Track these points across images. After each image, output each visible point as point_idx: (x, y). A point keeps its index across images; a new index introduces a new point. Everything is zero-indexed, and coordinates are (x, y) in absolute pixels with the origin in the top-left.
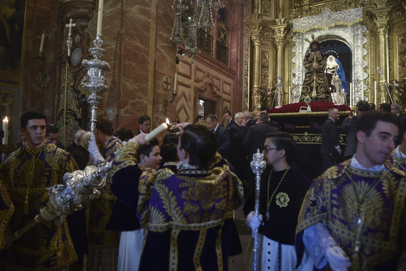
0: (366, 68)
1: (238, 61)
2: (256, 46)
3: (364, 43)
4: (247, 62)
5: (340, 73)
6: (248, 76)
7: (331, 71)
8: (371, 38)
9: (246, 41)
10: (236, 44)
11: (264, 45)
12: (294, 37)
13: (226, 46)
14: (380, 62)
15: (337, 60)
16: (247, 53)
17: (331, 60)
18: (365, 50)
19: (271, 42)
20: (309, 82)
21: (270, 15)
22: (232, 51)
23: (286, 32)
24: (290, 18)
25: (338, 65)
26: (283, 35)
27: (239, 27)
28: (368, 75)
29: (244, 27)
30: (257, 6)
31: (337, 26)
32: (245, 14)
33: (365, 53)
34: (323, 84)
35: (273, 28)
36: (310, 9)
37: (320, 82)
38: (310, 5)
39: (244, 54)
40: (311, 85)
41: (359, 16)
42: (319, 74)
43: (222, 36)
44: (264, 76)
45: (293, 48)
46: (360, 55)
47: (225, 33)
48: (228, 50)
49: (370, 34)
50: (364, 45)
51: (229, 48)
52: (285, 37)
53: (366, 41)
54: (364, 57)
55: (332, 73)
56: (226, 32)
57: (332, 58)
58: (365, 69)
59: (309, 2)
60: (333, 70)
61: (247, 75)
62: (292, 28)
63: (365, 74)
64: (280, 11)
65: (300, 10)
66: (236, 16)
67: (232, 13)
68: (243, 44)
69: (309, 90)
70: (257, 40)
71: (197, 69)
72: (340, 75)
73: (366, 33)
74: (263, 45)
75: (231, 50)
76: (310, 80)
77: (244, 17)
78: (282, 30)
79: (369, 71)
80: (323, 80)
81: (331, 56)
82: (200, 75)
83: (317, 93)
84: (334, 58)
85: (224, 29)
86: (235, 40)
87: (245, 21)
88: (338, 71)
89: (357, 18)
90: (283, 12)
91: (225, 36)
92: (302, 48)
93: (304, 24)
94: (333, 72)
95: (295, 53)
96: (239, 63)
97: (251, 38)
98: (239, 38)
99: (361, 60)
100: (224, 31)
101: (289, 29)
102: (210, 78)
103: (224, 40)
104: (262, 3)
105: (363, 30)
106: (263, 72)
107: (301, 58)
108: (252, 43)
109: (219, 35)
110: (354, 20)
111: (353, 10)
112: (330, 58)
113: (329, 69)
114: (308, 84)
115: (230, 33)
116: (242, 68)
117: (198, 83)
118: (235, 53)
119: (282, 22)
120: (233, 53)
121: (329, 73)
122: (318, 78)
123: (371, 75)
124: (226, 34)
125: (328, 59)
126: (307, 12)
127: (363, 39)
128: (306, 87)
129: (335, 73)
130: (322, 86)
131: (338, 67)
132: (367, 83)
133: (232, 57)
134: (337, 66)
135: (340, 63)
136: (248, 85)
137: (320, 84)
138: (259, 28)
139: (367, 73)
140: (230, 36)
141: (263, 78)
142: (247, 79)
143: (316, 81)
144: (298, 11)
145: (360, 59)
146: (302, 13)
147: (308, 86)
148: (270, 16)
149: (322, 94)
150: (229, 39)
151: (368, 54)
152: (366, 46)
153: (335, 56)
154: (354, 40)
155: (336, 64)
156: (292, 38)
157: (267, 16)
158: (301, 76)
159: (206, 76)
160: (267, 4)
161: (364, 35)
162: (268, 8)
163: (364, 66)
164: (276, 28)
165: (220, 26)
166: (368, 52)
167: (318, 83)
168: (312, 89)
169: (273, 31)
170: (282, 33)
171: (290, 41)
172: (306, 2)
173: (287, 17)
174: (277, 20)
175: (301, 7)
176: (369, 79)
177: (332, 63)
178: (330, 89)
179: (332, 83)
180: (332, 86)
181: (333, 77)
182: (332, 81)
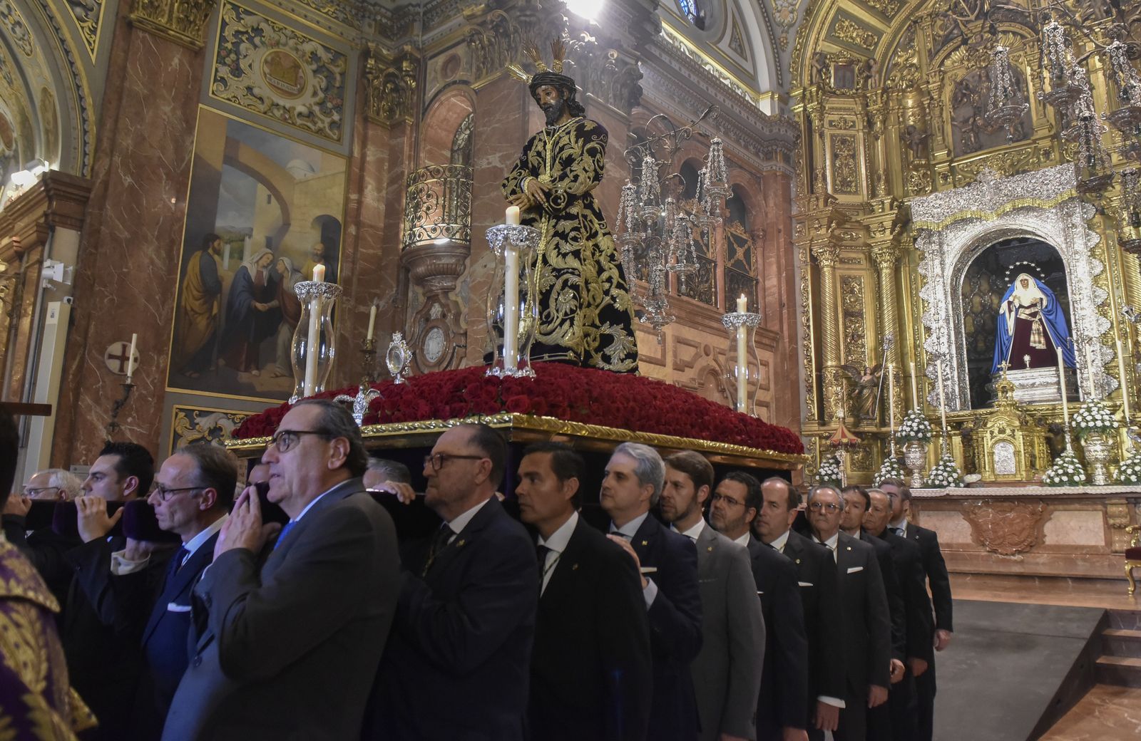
0: (1103, 304)
1: (782, 306)
2: (825, 269)
3: (1092, 244)
4: (804, 307)
5: (1050, 317)
6: (810, 339)
7: (1028, 311)
8: (1108, 232)
9: (800, 257)
10: (774, 268)
11: (848, 263)
12: (919, 240)
13: (752, 274)
14: (1131, 291)
15: (1041, 284)
16: (804, 285)
17: (1025, 284)
18: (1096, 262)
19: (864, 253)
21: (857, 189)
22: (768, 284)
23: (897, 229)
24: (906, 194)
25: (1043, 296)
26: (891, 237)
27: (781, 227)
28: (1112, 324)
29: (794, 225)
30: (820, 175)
31: (1017, 210)
32: (793, 196)
33: (1098, 270)
35: (866, 222)
36: (952, 170)
38: (952, 161)
39: (797, 288)
41: (1067, 183)
43: (740, 253)
44: (853, 336)
45: (918, 265)
46: (1086, 274)
47: (746, 246)
48: (757, 283)
49: (1104, 221)
50: (1092, 251)
51: (760, 279)
52: (897, 240)
53: (1095, 239)
54: (1096, 279)
55: (1029, 318)
56: (750, 243)
57: (1027, 280)
58: (1102, 308)
59: (948, 155)
60: (1033, 310)
61: (807, 337)
63: (1103, 320)
64: (879, 179)
65: (929, 173)
66: (771, 203)
67: (760, 197)
68: (793, 266)
70: (827, 255)
71: (679, 342)
72: (1053, 321)
73: (1095, 220)
74: (844, 262)
75: (764, 282)
77: (792, 203)
78: (888, 224)
79: (1112, 313)
81: (1023, 276)
82: (687, 354)
84: (1031, 281)
85: (744, 237)
86: (773, 260)
87: (795, 211)
88: (1048, 312)
89: (1063, 188)
90: (887, 181)
91: (747, 254)
92: (942, 263)
93: (939, 210)
94: (1034, 315)
95: (925, 277)
96: (785, 311)
97: (811, 250)
98: (782, 254)
99: (1089, 288)
100: (741, 242)
101: (904, 220)
102: (711, 357)
103: (745, 263)
104: (833, 165)
105: (1085, 213)
106: (850, 327)
107: (940, 288)
108: (814, 260)
109: (732, 252)
110: (1057, 194)
111: (1051, 172)
112: (1021, 281)
113: (1021, 306)
115: (760, 243)
116: (795, 323)
117: (683, 371)
118: (775, 290)
119: (887, 206)
120: (769, 288)
121: (1023, 317)
123: (1119, 323)
124: (749, 248)
125: (1018, 283)
126: (945, 177)
127: (1088, 235)
129: (1038, 317)
131: (1045, 303)
132: (1110, 343)
133: (769, 299)
134: (1041, 299)
135: (1050, 291)
136: (811, 361)
138: (829, 227)
139: (1106, 318)
140: (759, 250)
141: (850, 343)
142: (808, 348)
144: (925, 175)
145: (1087, 283)
146: (933, 181)
148: (856, 193)
150: (757, 258)
151: (1104, 271)
152: (1098, 251)
153: (1035, 275)
154: (1066, 240)
155: (1040, 295)
156: (915, 240)
157: (850, 193)
158: (946, 332)
159: (703, 353)
160: (847, 165)
161: (1090, 226)
162: (851, 174)
163: (1099, 301)
164: (873, 221)
165: (731, 233)
166: (1105, 266)
169: (867, 228)
170: (888, 232)
171: (912, 248)
172: (941, 154)
173: (898, 191)
174: (874, 202)
175: (929, 166)
176: (1115, 333)
177: (1027, 292)
178: (1027, 358)
179: (1032, 344)
180: (1033, 351)
181: (1035, 326)
182: (1032, 338)
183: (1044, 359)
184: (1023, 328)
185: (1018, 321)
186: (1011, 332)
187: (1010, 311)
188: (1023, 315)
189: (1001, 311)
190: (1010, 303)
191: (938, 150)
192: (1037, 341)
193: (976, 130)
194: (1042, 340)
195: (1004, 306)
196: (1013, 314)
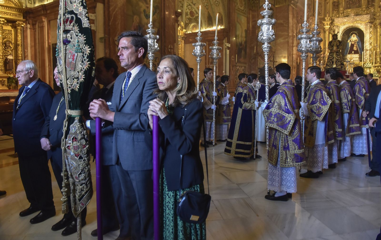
0: (371, 43)
3: (370, 31)
7: (354, 42)
8: (374, 29)
14: (377, 41)
15: (357, 37)
17: (354, 36)
18: (371, 34)
19: (323, 30)
20: (331, 58)
23: (330, 25)
24: (332, 16)
33: (371, 36)
34: (340, 60)
35: (324, 23)
36: (343, 12)
37: (338, 58)
38: (343, 10)
40: (333, 60)
42: (337, 54)
46: (368, 37)
49: (373, 27)
50: (370, 32)
52: (330, 27)
53: (371, 30)
54: (370, 38)
58: (371, 44)
60: (355, 42)
62: (334, 21)
64: (327, 13)
69: (331, 63)
72: (359, 44)
76: (332, 57)
78: (329, 23)
79: (373, 44)
80: (340, 58)
81: (354, 35)
83: (336, 65)
84: (355, 36)
88: (358, 42)
89: (367, 20)
90: (329, 14)
94: (355, 43)
101: (332, 23)
105: (370, 25)
110: (365, 21)
111: (365, 16)
114: (331, 60)
119: (329, 19)
122: (337, 56)
123: (374, 47)
125: (352, 36)
126: (342, 14)
128: (330, 61)
130: (339, 61)
132: (371, 51)
135: (359, 38)
137: (338, 60)
139: (371, 46)
143: (335, 58)
145: (368, 39)
146: (339, 14)
147: (331, 61)
148: (322, 15)
149: (339, 66)
151: (372, 36)
152: (371, 32)
154: (365, 29)
155: (357, 39)
157: (320, 15)
160: (320, 9)
161: (371, 27)
162: (321, 11)
163: (370, 42)
164: (325, 23)
167: (337, 59)
168: (333, 62)
169: (324, 24)
170: (328, 25)
171: (333, 28)
172: (341, 9)
173: (331, 15)
174: (326, 18)
175: (338, 11)
176: (372, 49)
177: (354, 38)
178: (353, 52)
179: (354, 49)
180: (354, 51)
181: (355, 45)
182: (354, 48)
183: (356, 52)
184: (352, 45)
185: (351, 44)
186: (350, 46)
187: (350, 42)
188: (353, 43)
189: (348, 42)
190: (350, 40)
191: (341, 8)
192: (355, 49)
193: (350, 4)
194: (356, 48)
195: (349, 41)
196: (351, 42)
